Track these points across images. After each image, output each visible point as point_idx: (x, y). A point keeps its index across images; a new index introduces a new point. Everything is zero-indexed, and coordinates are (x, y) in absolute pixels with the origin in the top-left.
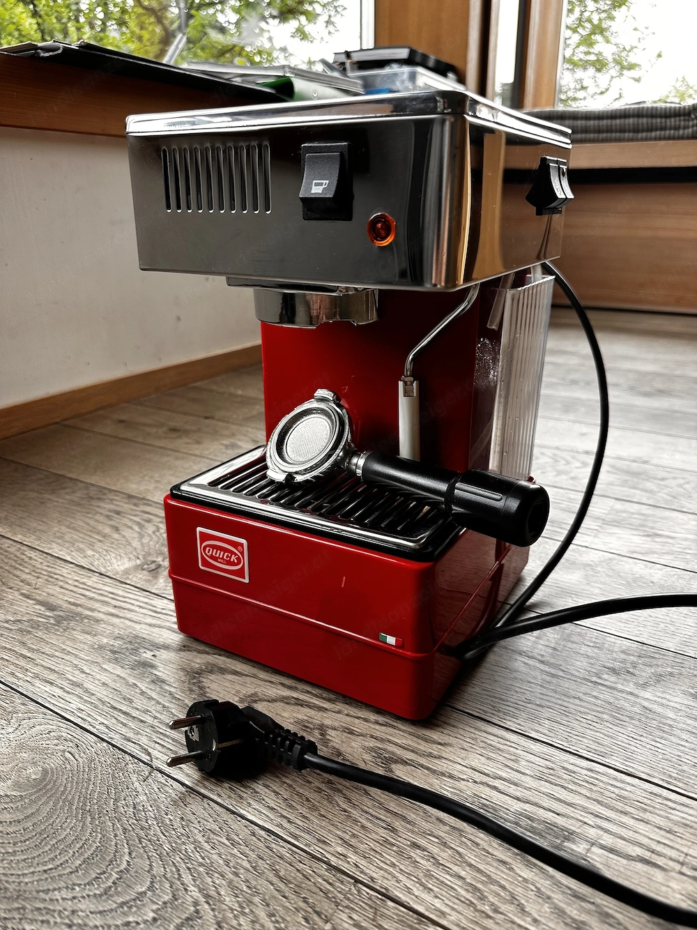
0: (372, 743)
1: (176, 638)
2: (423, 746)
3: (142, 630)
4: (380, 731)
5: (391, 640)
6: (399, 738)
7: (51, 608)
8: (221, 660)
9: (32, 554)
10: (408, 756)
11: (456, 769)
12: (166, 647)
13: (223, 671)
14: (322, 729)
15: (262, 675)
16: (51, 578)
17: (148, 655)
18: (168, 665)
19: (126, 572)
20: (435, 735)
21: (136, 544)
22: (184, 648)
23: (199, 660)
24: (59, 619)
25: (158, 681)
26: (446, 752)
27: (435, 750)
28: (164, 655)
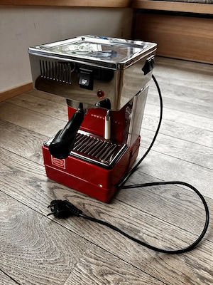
0: (95, 208)
1: (46, 178)
2: (108, 209)
3: (37, 176)
4: (98, 205)
5: (101, 186)
6: (102, 206)
7: (12, 168)
8: (58, 185)
9: (3, 150)
10: (104, 211)
11: (115, 215)
12: (44, 181)
13: (59, 188)
14: (84, 204)
15: (69, 189)
16: (10, 159)
17: (39, 183)
18: (45, 186)
19: (31, 157)
20: (110, 206)
21: (32, 147)
22: (48, 181)
23: (53, 185)
24: (14, 172)
25: (42, 191)
26: (113, 210)
27: (110, 210)
28: (43, 183)
